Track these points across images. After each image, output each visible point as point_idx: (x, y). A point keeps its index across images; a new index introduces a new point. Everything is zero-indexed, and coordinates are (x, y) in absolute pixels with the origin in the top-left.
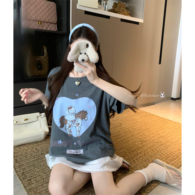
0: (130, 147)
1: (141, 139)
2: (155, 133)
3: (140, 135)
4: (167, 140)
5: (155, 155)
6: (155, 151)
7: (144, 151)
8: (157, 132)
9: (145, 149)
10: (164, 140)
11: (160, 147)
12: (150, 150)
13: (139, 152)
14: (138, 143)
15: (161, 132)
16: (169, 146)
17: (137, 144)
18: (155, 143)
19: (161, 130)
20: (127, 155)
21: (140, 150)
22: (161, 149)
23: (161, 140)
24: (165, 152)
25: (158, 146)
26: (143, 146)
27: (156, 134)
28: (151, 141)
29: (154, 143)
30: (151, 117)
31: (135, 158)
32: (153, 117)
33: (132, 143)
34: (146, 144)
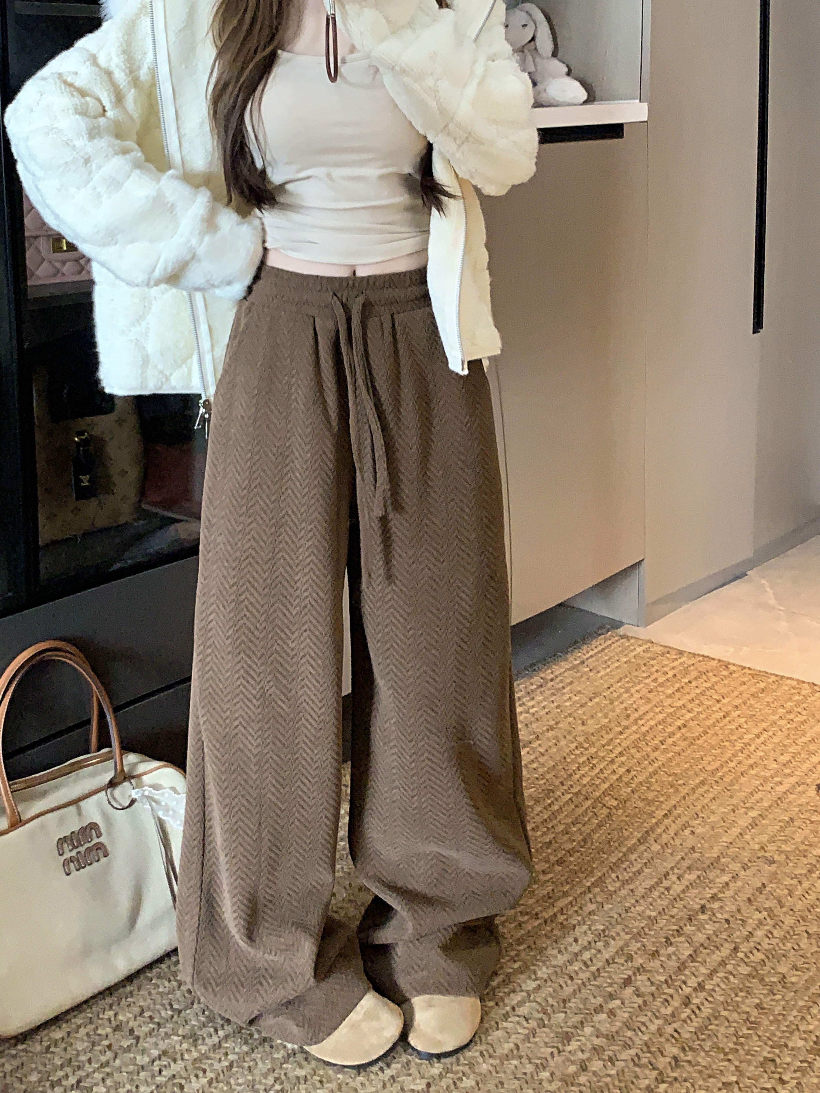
1: (693, 848)
2: (757, 796)
3: (685, 826)
5: (789, 945)
6: (785, 913)
7: (727, 926)
8: (769, 789)
9: (726, 916)
10: (815, 832)
11: (806, 884)
13: (700, 937)
14: (678, 878)
17: (677, 888)
19: (787, 771)
20: (639, 970)
22: (812, 897)
23: (798, 837)
25: (795, 882)
27: (766, 804)
28: (745, 855)
29: (766, 868)
30: (714, 679)
31: (693, 982)
32: (726, 682)
33: (652, 889)
34: (726, 878)
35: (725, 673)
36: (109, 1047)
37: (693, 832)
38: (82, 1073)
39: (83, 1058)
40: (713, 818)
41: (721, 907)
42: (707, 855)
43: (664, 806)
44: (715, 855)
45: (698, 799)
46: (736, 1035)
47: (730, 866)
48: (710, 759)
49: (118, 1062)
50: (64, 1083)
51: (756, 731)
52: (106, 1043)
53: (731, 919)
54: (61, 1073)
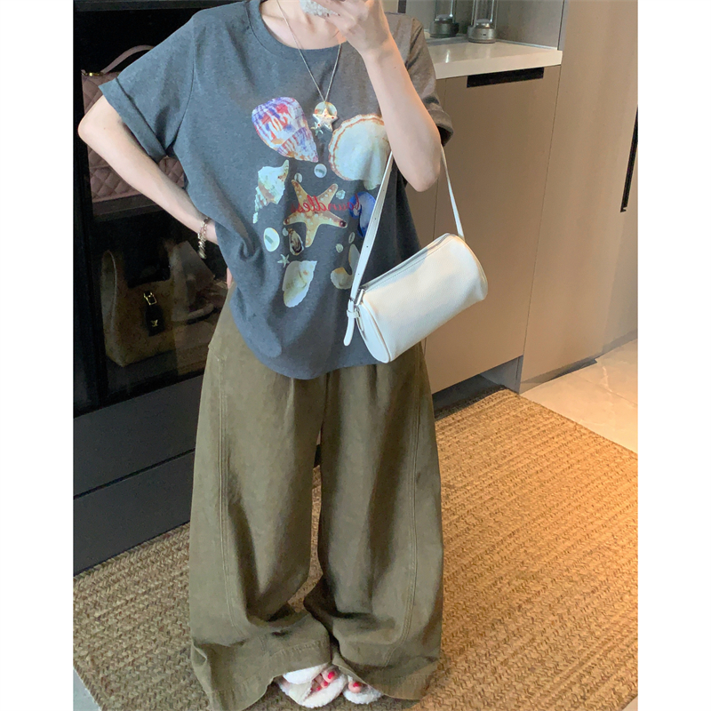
0: (483, 604)
1: (523, 563)
2: (575, 531)
4: (615, 567)
5: (566, 642)
6: (570, 620)
7: (531, 622)
8: (582, 526)
9: (533, 615)
10: (603, 564)
11: (588, 600)
12: (552, 618)
13: (513, 628)
15: (600, 522)
16: (619, 597)
17: (506, 589)
18: (572, 584)
19: (598, 515)
20: (472, 644)
21: (515, 621)
22: (589, 611)
23: (592, 566)
24: (600, 627)
25: (582, 597)
26: (528, 601)
27: (578, 537)
28: (555, 573)
29: (568, 585)
30: (569, 438)
31: (501, 659)
32: (576, 442)
33: (490, 587)
34: (539, 588)
35: (578, 434)
36: (155, 641)
37: (525, 551)
38: (136, 656)
39: (138, 646)
40: (541, 543)
41: (531, 609)
42: (531, 570)
43: (510, 528)
44: (536, 570)
45: (536, 527)
46: (517, 700)
47: (544, 579)
48: (551, 498)
49: (157, 652)
50: (125, 660)
51: (586, 481)
52: (153, 638)
53: (535, 618)
54: (124, 654)
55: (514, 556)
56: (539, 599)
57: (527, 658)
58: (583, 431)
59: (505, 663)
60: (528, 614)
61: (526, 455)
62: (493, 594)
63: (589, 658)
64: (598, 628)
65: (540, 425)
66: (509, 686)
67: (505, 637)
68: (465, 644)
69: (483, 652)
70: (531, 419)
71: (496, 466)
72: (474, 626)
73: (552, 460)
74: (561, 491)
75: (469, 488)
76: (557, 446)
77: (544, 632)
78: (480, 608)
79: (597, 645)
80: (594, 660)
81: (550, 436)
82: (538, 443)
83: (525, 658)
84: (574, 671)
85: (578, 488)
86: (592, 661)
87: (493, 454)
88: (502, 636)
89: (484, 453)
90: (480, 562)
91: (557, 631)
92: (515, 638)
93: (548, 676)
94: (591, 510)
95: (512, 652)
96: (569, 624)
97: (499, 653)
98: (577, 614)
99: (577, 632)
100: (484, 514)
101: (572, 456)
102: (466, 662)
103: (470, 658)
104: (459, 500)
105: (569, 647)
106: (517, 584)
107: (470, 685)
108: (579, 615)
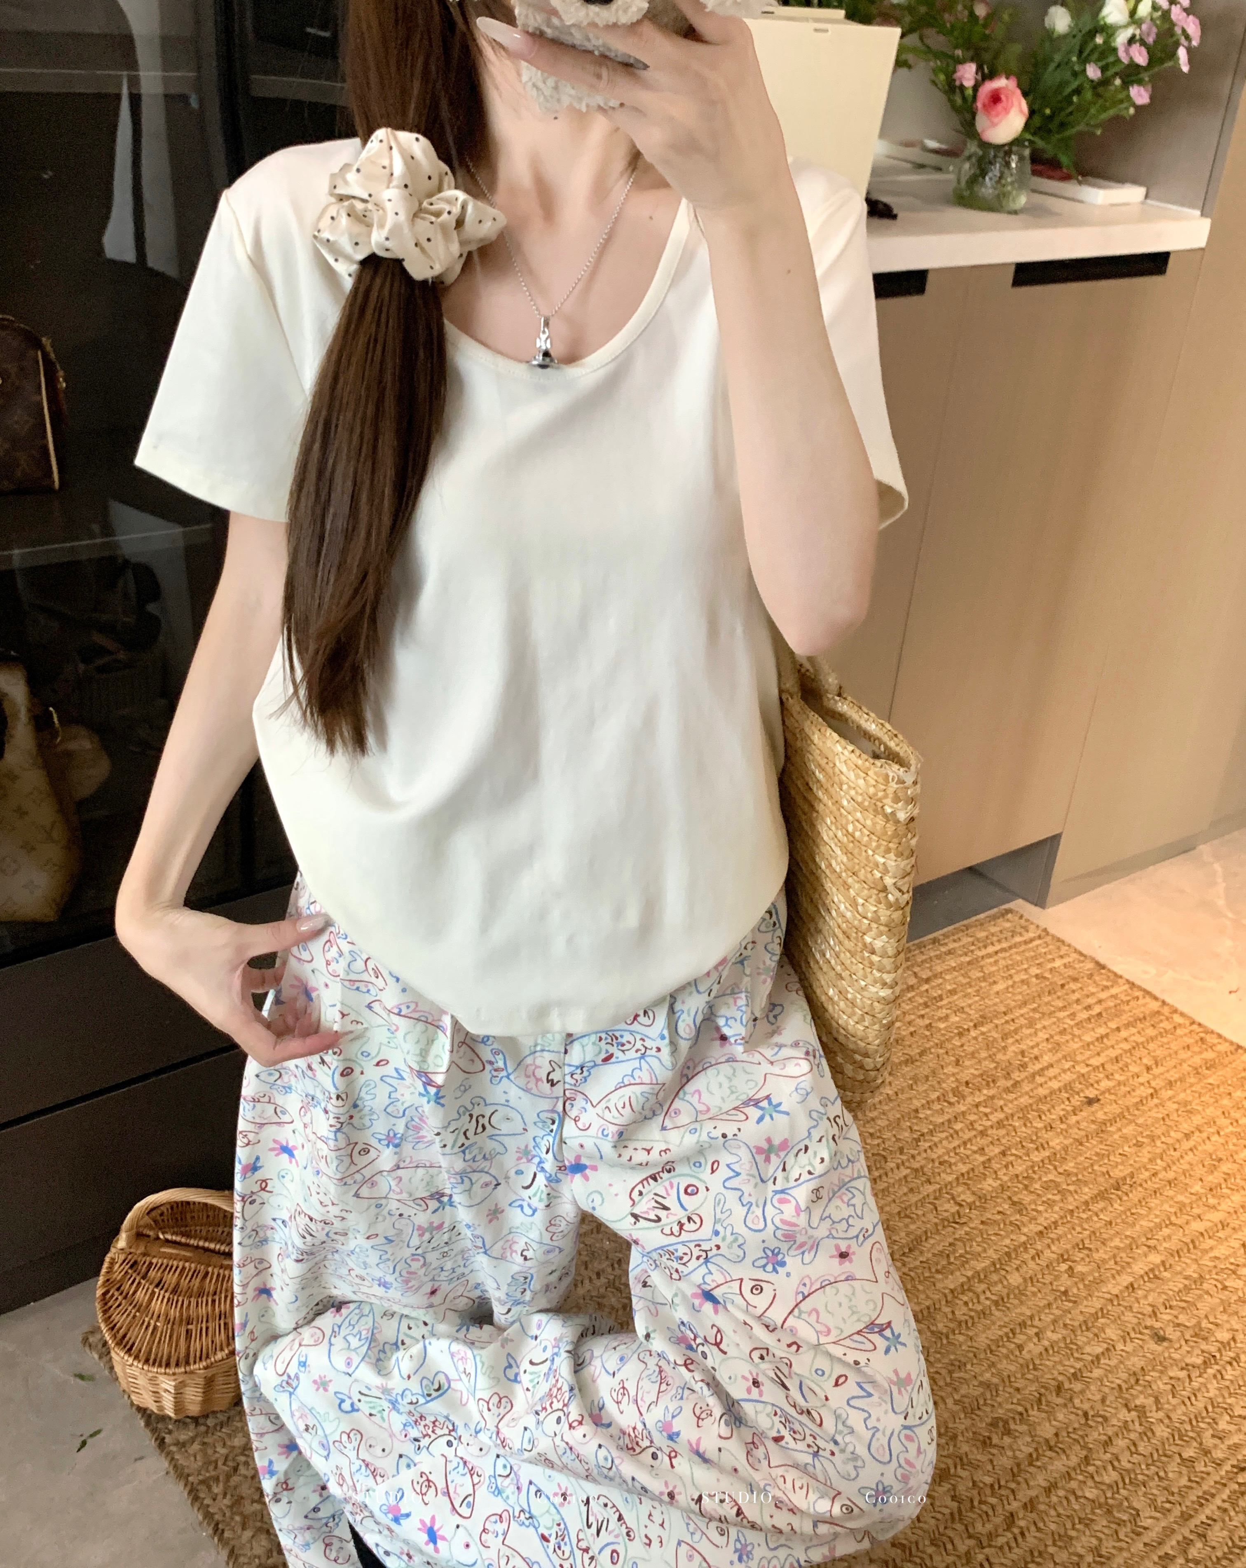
0: (988, 1375)
2: (1166, 1231)
7: (1083, 1421)
12: (1124, 1414)
13: (1047, 1431)
14: (1037, 1334)
15: (1216, 1217)
17: (1033, 1348)
18: (1165, 1344)
24: (1220, 1438)
27: (1173, 1245)
29: (1152, 1345)
55: (1048, 1279)
56: (1097, 1373)
57: (1077, 1498)
58: (1177, 1019)
59: (1030, 1505)
60: (1077, 1402)
61: (1067, 1065)
62: (1007, 1357)
63: (1201, 1505)
64: (1217, 1441)
65: (1091, 1001)
66: (1040, 1553)
67: (1031, 1450)
68: (950, 1462)
69: (988, 1480)
70: (1073, 986)
71: (1009, 1083)
72: (968, 1422)
73: (1117, 1076)
74: (1139, 1145)
75: (958, 1126)
76: (1126, 1046)
77: (1108, 1442)
78: (981, 1384)
79: (1218, 1479)
80: (1210, 1509)
81: (1113, 1025)
82: (1088, 1038)
83: (1072, 1499)
84: (1169, 1532)
85: (1169, 1141)
86: (1208, 1512)
87: (1000, 1057)
88: (1024, 1448)
89: (984, 1054)
90: (983, 1286)
91: (1135, 1445)
92: (1049, 1453)
93: (1121, 1540)
94: (1197, 1188)
95: (1044, 1484)
96: (1162, 1432)
97: (1019, 1483)
98: (1174, 1409)
99: (1175, 1449)
100: (989, 1184)
101: (1156, 1071)
102: (954, 1498)
103: (961, 1488)
104: (940, 1151)
105: (1160, 1478)
106: (1055, 1337)
107: (962, 1548)
108: (1179, 1412)
